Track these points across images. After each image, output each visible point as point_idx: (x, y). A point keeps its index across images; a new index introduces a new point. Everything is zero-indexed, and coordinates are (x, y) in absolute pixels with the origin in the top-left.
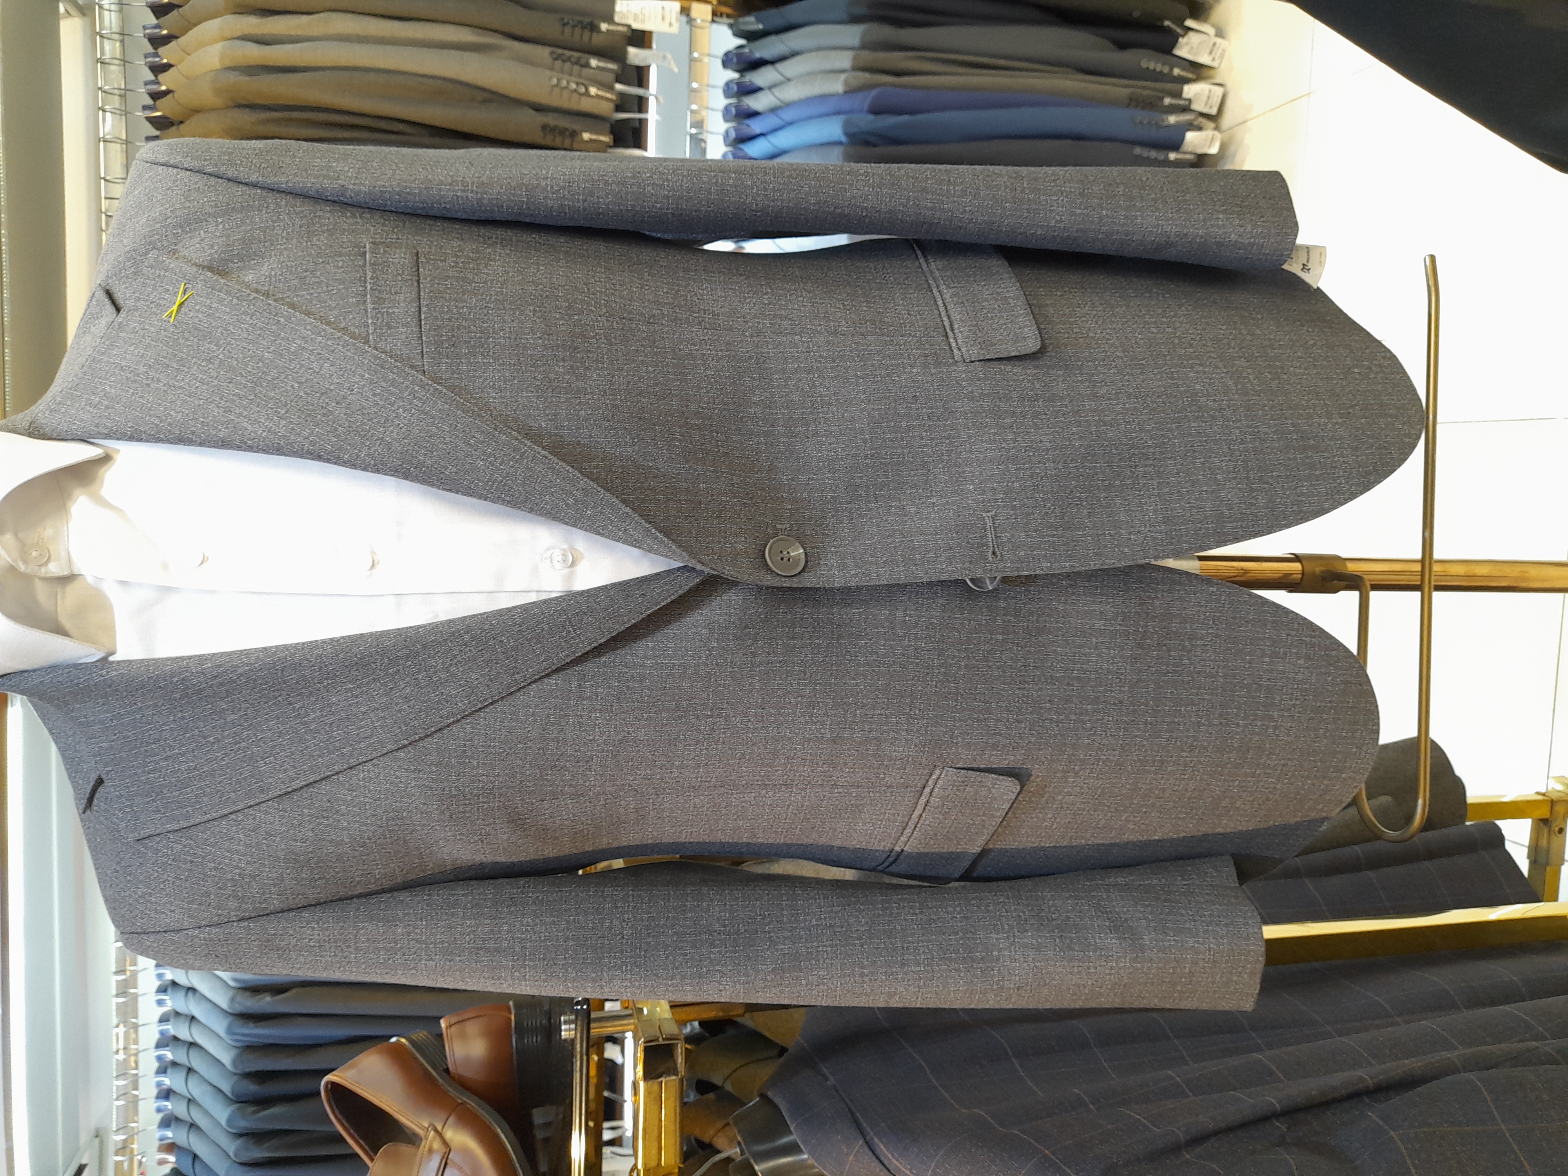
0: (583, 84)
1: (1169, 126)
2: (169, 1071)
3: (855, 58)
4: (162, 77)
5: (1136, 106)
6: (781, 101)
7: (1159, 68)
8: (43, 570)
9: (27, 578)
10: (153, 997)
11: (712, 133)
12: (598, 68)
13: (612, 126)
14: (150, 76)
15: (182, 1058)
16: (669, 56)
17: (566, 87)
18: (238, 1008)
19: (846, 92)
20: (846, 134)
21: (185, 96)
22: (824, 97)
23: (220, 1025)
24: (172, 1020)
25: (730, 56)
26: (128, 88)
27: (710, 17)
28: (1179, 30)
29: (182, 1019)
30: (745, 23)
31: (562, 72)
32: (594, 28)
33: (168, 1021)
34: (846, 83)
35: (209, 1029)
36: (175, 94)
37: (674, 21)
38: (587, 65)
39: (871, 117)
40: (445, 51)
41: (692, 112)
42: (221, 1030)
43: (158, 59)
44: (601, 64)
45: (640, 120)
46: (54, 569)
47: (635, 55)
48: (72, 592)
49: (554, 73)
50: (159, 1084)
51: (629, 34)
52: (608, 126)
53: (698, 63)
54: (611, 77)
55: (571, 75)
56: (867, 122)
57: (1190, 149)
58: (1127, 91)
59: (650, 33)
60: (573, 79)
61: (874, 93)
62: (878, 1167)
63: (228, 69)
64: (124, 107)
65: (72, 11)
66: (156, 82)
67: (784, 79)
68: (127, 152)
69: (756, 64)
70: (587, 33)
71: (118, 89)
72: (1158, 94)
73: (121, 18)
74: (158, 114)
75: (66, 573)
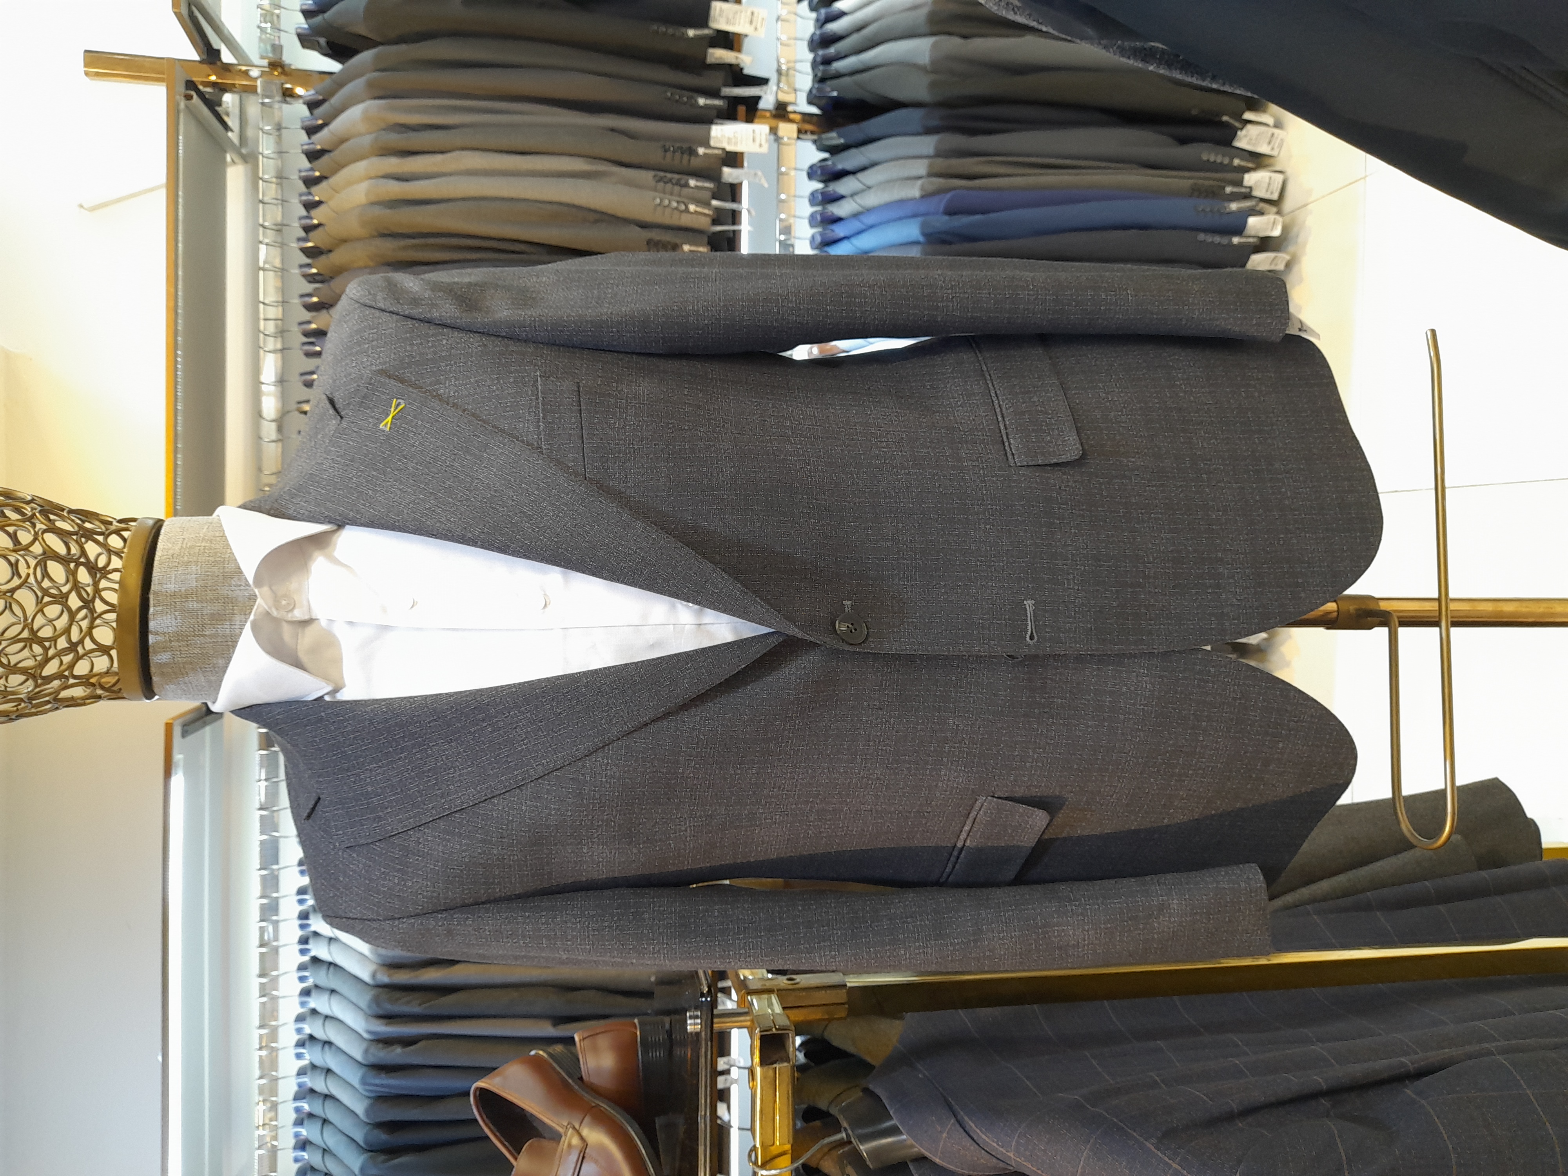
0: (684, 203)
1: (1231, 213)
2: (306, 1122)
3: (930, 166)
4: (314, 213)
5: (1198, 197)
6: (862, 207)
7: (1219, 159)
8: (290, 615)
9: (277, 621)
10: (293, 1051)
11: (799, 238)
12: (696, 187)
13: (709, 237)
14: (304, 212)
15: (318, 1110)
16: (760, 173)
17: (668, 206)
18: (372, 1060)
19: (922, 197)
20: (924, 234)
21: (334, 229)
22: (902, 202)
23: (354, 1076)
24: (309, 1073)
25: (815, 168)
26: (285, 222)
27: (795, 135)
28: (1237, 124)
29: (318, 1072)
30: (828, 139)
31: (664, 192)
32: (692, 152)
33: (305, 1074)
34: (922, 188)
35: (344, 1080)
36: (326, 228)
37: (763, 142)
38: (686, 185)
39: (947, 218)
40: (561, 180)
41: (781, 220)
42: (356, 1082)
43: (310, 197)
44: (699, 184)
45: (734, 231)
46: (298, 614)
47: (729, 174)
48: (310, 630)
49: (657, 194)
50: (297, 1135)
51: (724, 155)
52: (706, 239)
53: (785, 177)
54: (708, 194)
55: (672, 194)
56: (942, 222)
57: (1253, 233)
58: (1191, 182)
59: (742, 154)
60: (674, 198)
61: (948, 196)
62: (968, 1142)
63: (373, 204)
64: (279, 240)
65: (236, 160)
66: (309, 217)
67: (865, 187)
68: (282, 277)
69: (839, 175)
70: (686, 157)
71: (276, 225)
72: (1219, 183)
73: (279, 162)
74: (310, 244)
75: (306, 617)
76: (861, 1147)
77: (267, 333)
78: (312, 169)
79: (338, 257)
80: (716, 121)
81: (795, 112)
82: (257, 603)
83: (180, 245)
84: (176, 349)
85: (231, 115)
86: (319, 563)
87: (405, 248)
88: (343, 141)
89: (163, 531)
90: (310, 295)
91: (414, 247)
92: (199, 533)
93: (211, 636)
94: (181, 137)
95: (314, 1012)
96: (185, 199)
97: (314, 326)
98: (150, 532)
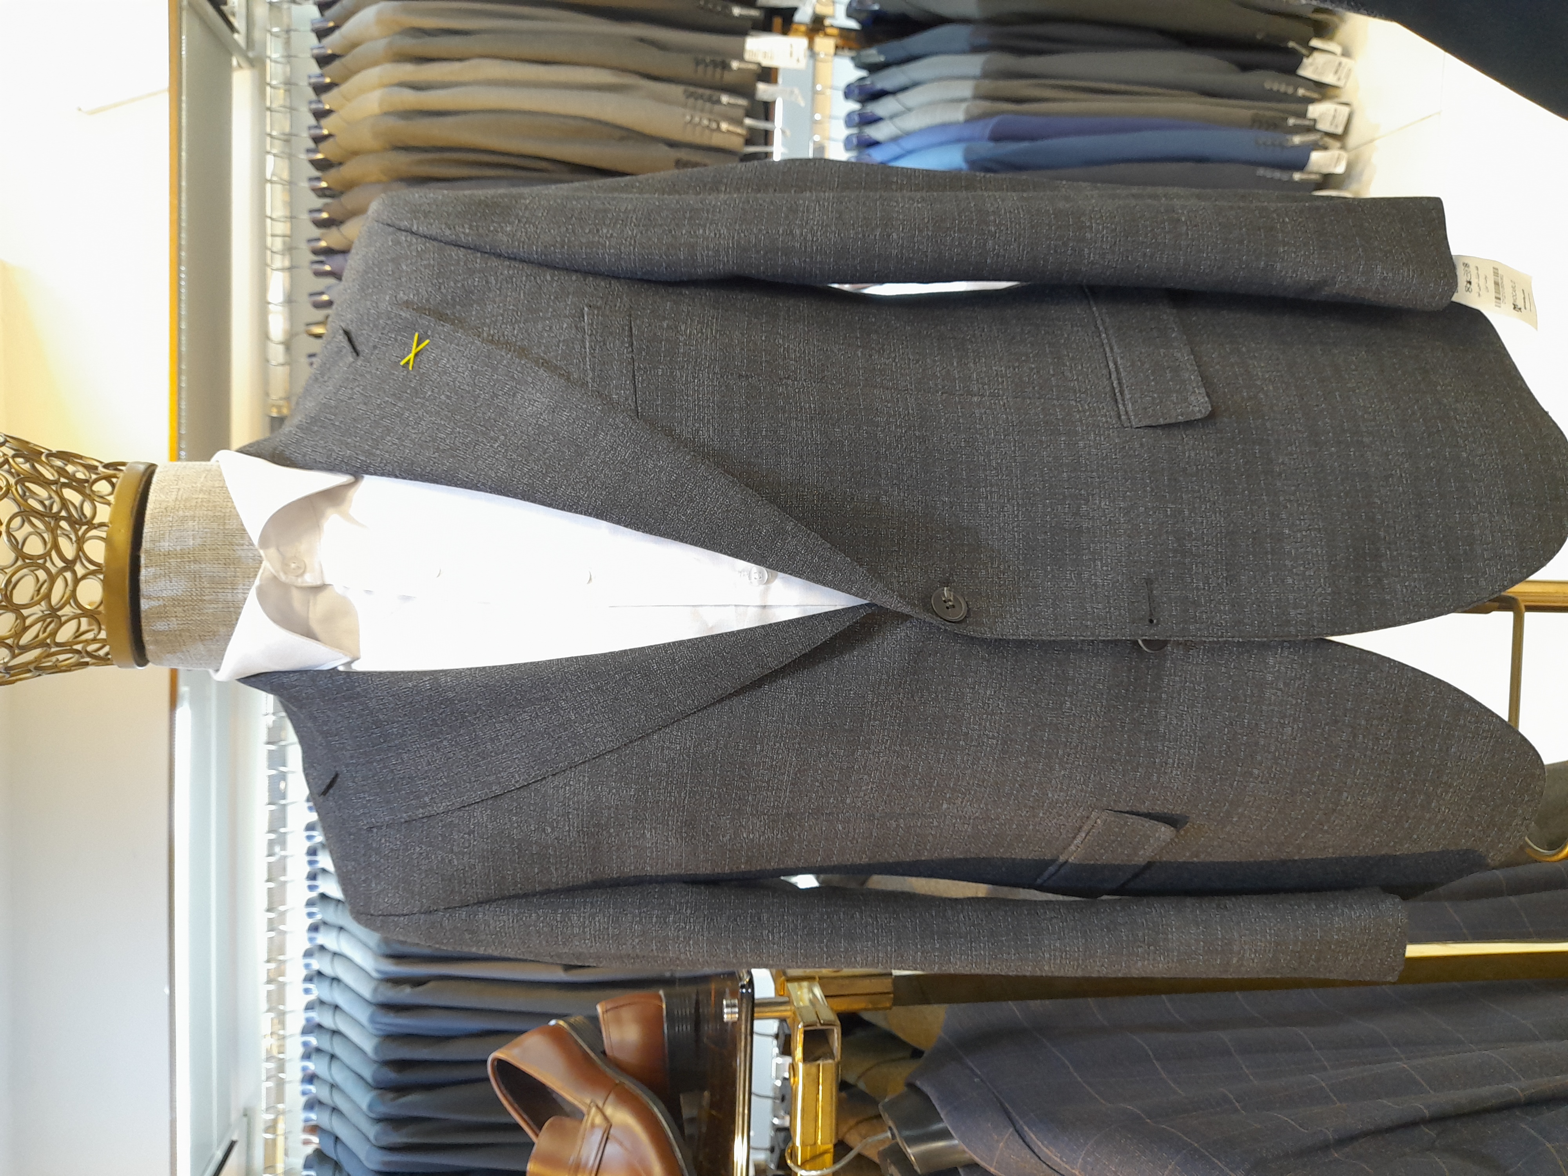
0: (714, 120)
1: (1293, 147)
2: (313, 1056)
3: (976, 88)
4: (324, 122)
5: (1260, 128)
6: (901, 130)
7: (1282, 89)
8: (300, 580)
9: (286, 588)
10: (300, 986)
12: (729, 104)
14: (312, 121)
15: (325, 1044)
16: (796, 91)
17: (699, 124)
18: (381, 998)
19: (967, 121)
20: (967, 161)
21: (345, 140)
22: (944, 126)
24: (317, 1008)
25: (852, 87)
26: (294, 132)
27: (832, 51)
28: (1304, 51)
29: (326, 1007)
30: (867, 56)
31: (695, 109)
32: (725, 66)
33: (313, 1009)
34: (967, 111)
35: (352, 1017)
36: (337, 139)
37: (801, 57)
38: (718, 102)
39: (991, 144)
40: (586, 93)
41: (815, 142)
42: (364, 1019)
43: (320, 106)
44: (732, 100)
45: (767, 152)
46: (309, 579)
47: (763, 90)
48: (323, 599)
49: (687, 111)
50: (304, 1069)
51: (758, 71)
53: (821, 95)
54: (740, 112)
55: (702, 110)
56: (987, 149)
57: (1315, 169)
58: (1251, 112)
59: (777, 69)
60: (706, 115)
61: (994, 121)
62: (1028, 1154)
63: (387, 114)
64: (287, 150)
65: (244, 64)
66: (318, 127)
67: (904, 109)
68: (291, 192)
69: (877, 95)
70: (719, 70)
71: (284, 134)
72: (1281, 115)
73: (288, 69)
74: (320, 156)
75: (319, 583)
76: (909, 1151)
77: (275, 249)
78: (322, 75)
79: (349, 171)
80: (752, 33)
81: (832, 26)
82: (263, 565)
83: (184, 154)
84: (179, 264)
85: (237, 15)
86: (332, 520)
87: (420, 162)
88: (354, 45)
89: (155, 479)
90: (320, 211)
91: (432, 162)
92: (195, 483)
93: (211, 602)
94: (184, 37)
95: (322, 948)
96: (188, 103)
97: (323, 244)
98: (141, 480)
